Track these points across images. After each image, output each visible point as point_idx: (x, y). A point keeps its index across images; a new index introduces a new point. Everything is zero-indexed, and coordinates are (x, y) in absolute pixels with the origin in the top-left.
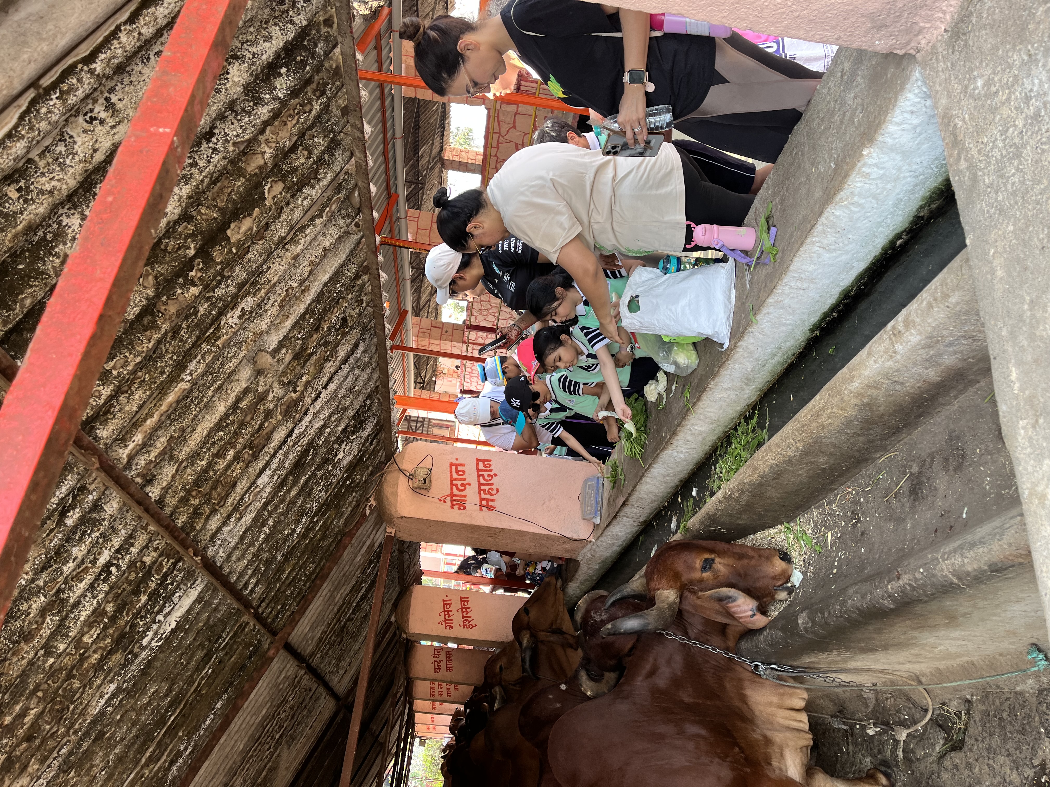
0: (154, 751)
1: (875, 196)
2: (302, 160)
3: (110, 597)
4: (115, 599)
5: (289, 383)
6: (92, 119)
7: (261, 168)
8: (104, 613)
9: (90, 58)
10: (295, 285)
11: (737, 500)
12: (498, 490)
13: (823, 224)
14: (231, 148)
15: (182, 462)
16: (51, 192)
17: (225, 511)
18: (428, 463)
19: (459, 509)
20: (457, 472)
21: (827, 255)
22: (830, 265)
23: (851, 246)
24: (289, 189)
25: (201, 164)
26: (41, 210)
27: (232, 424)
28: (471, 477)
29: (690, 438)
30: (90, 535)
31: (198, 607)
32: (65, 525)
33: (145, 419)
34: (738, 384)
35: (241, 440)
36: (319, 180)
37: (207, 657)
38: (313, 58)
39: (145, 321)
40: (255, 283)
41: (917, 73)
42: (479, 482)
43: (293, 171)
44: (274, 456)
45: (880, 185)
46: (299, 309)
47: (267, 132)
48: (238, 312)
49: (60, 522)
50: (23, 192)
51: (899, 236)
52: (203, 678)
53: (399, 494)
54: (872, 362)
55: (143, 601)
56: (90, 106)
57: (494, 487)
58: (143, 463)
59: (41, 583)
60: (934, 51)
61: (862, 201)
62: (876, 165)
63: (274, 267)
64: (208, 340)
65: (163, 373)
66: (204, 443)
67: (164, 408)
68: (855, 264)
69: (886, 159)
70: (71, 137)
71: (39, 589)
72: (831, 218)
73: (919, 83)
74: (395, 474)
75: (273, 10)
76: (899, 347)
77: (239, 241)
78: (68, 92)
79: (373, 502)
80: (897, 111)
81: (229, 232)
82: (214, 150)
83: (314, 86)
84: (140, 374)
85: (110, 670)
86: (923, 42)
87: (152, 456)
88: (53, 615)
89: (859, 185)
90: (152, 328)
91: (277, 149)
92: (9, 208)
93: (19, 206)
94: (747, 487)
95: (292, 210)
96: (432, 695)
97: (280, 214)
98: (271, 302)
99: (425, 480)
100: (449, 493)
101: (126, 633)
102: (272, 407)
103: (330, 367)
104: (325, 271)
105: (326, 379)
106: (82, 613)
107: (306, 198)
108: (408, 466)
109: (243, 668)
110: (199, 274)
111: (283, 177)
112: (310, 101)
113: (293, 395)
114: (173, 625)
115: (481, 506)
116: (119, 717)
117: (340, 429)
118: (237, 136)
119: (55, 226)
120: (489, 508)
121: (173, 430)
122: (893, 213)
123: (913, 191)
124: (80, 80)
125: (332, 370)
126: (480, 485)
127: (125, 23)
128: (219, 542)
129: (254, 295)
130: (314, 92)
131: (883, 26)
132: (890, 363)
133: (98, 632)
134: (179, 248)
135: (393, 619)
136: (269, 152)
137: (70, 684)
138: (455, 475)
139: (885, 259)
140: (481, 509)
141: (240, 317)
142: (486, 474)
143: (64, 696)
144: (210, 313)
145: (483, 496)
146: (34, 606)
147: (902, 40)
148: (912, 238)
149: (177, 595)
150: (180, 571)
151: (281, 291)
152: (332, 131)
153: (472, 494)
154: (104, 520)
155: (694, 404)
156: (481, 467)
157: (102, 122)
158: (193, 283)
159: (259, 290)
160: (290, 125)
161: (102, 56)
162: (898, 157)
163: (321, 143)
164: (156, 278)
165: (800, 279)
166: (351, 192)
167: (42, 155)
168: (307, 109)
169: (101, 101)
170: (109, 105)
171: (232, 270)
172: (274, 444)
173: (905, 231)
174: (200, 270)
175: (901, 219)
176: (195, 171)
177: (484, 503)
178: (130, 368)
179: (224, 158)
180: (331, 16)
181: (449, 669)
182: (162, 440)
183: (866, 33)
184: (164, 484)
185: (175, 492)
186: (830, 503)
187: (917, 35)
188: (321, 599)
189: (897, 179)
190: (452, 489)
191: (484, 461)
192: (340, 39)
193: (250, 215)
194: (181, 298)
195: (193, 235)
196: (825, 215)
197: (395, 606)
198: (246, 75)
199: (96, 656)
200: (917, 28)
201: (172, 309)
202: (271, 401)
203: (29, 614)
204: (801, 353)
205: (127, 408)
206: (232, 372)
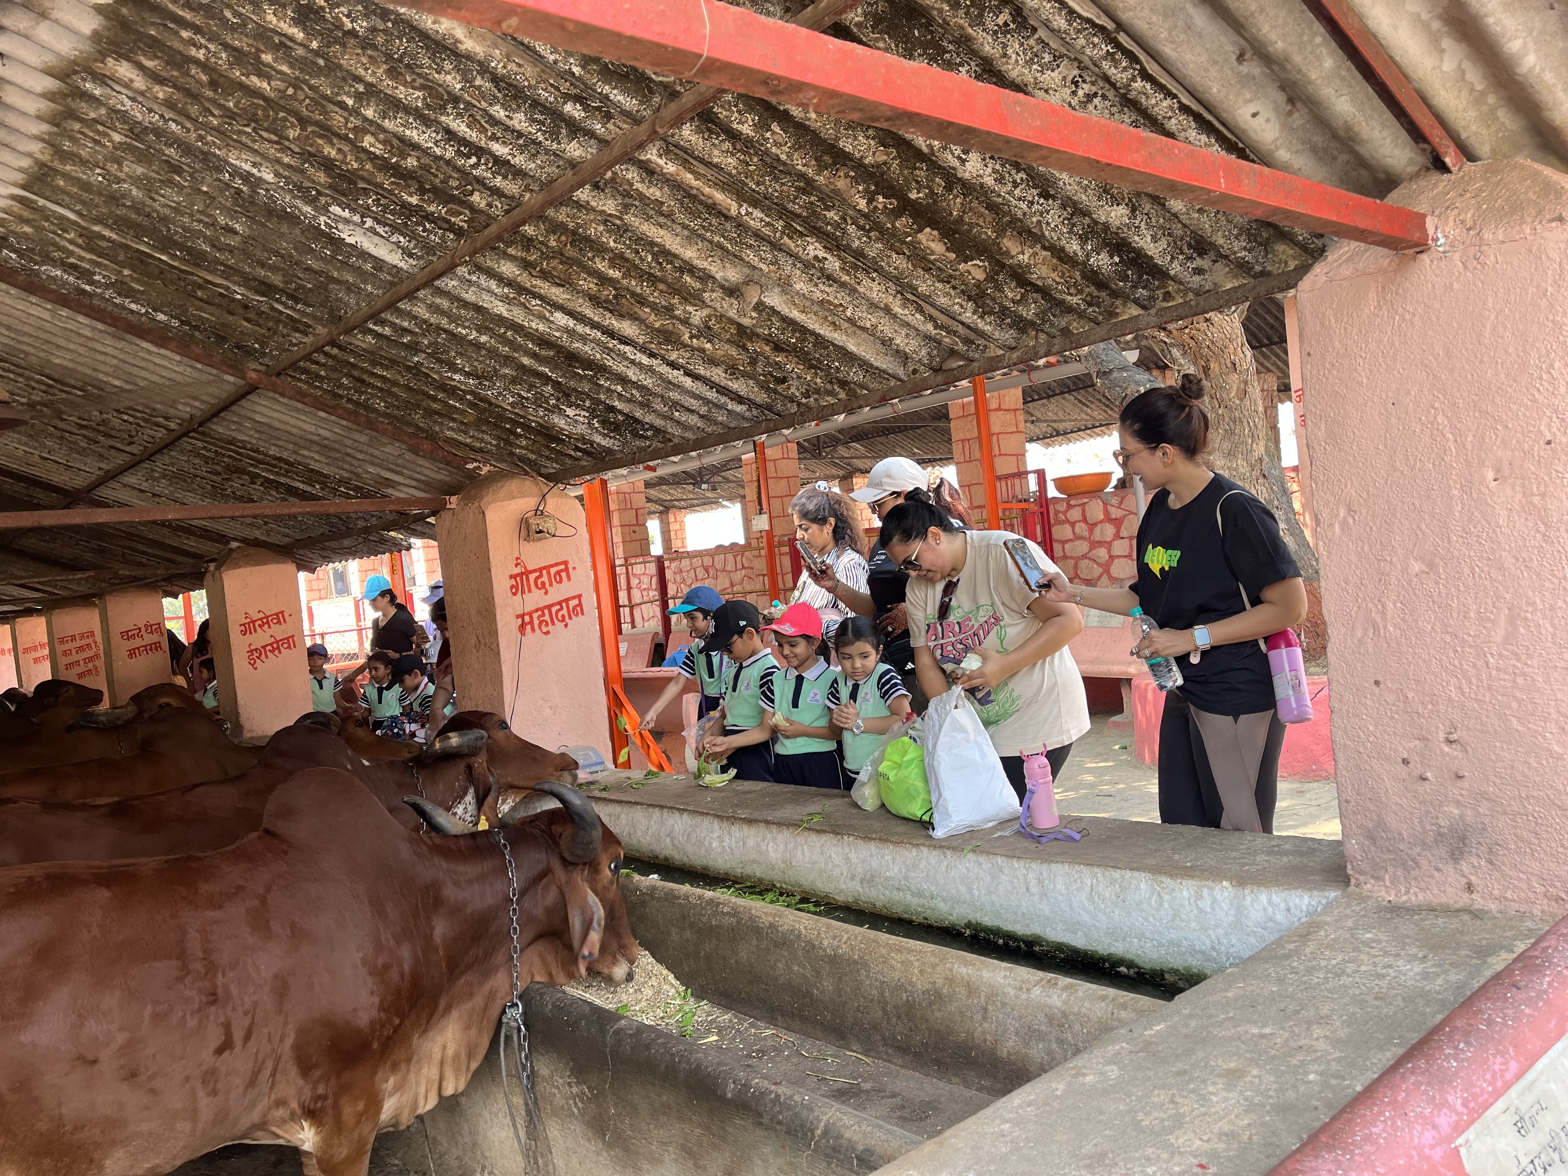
0: (109, 240)
1: (1176, 916)
2: (1010, 295)
3: (426, 160)
4: (422, 167)
5: (709, 328)
6: (1076, 84)
7: (1008, 253)
8: (403, 156)
9: (1146, 76)
10: (849, 313)
11: (715, 914)
12: (547, 633)
13: (1123, 877)
14: (1034, 220)
15: (621, 219)
16: (1005, 55)
17: (524, 279)
18: (562, 530)
19: (512, 587)
20: (558, 573)
21: (1083, 897)
22: (1071, 906)
23: (1104, 918)
24: (978, 287)
25: (1017, 192)
26: (987, 48)
27: (662, 269)
28: (557, 593)
29: (750, 843)
30: (540, 130)
31: (368, 267)
32: (565, 103)
33: (692, 172)
34: (859, 870)
35: (633, 283)
36: (982, 317)
37: (266, 288)
38: (1132, 287)
39: (826, 158)
40: (856, 267)
41: (1333, 894)
42: (553, 605)
43: (999, 288)
44: (595, 326)
45: (1192, 916)
46: (812, 323)
47: (1044, 253)
48: (821, 254)
49: (567, 97)
50: (1004, 29)
51: (1130, 965)
52: (227, 288)
53: (513, 502)
54: (1003, 974)
55: (410, 199)
56: (1088, 79)
57: (550, 628)
58: (630, 176)
59: (478, 82)
60: (1364, 899)
61: (1166, 905)
62: (1214, 900)
63: (875, 287)
64: (788, 226)
65: (758, 184)
66: (641, 240)
67: (707, 190)
68: (1080, 934)
69: (1225, 907)
70: (1058, 66)
71: (471, 81)
72: (1134, 882)
73: (1324, 901)
74: (535, 490)
75: (1182, 239)
76: (1037, 991)
77: (920, 243)
78: (1114, 60)
79: (485, 470)
80: (1285, 894)
81: (928, 230)
82: (1032, 203)
83: (1096, 293)
84: (755, 159)
85: (302, 172)
86: (1369, 886)
87: (638, 186)
88: (425, 99)
89: (1185, 893)
90: (819, 166)
91: (1028, 266)
92: (988, 17)
93: (991, 26)
94: (746, 917)
95: (948, 294)
96: (62, 641)
97: (942, 281)
98: (827, 289)
99: (541, 532)
100: (530, 568)
101: (355, 184)
102: (677, 313)
103: (717, 374)
104: (859, 345)
105: (702, 371)
106: (415, 132)
107: (962, 306)
108: (552, 505)
109: (222, 339)
110: (880, 206)
111: (990, 278)
112: (1080, 292)
113: (687, 336)
114: (349, 240)
115: (522, 616)
116: (205, 189)
117: (616, 403)
118: (1048, 224)
119: (958, 60)
120: (522, 628)
121: (671, 204)
122: (1160, 945)
123: (1194, 952)
124: (1125, 69)
125: (715, 378)
126: (549, 607)
127: (1179, 102)
128: (474, 278)
129: (842, 269)
130: (1090, 294)
131: (1373, 839)
132: (1012, 992)
133: (378, 152)
134: (917, 182)
135: (234, 545)
136: (1024, 258)
137: (293, 125)
138: (553, 571)
139: (1097, 964)
140: (518, 617)
141: (816, 258)
142: (565, 612)
143: (275, 119)
144: (828, 224)
145: (535, 615)
146: (449, 78)
147: (1364, 866)
148: (1133, 979)
149: (401, 239)
150: (442, 238)
151: (839, 297)
152: (1044, 322)
153: (535, 599)
154: (559, 143)
155: (809, 829)
156: (572, 603)
157: (1074, 93)
158: (870, 201)
159: (848, 273)
160: (1054, 275)
161: (1148, 86)
162: (1231, 918)
163: (1029, 312)
164: (885, 163)
165: (1040, 882)
166: (961, 356)
167: (1041, 41)
168: (1072, 290)
169: (1094, 89)
170: (1090, 97)
171: (878, 239)
172: (616, 324)
173: (1139, 968)
174: (885, 207)
175: (1155, 956)
176: (1009, 186)
177: (527, 619)
178: (774, 150)
179: (1025, 214)
180: (1174, 299)
181: (132, 653)
182: (658, 194)
183: (1361, 827)
184: (593, 204)
185: (573, 218)
186: (752, 1025)
187: (1373, 877)
188: (312, 429)
189: (1205, 929)
190: (535, 571)
191: (580, 605)
192: (1153, 311)
193: (948, 249)
194: (853, 191)
195: (932, 193)
196: (1136, 874)
197: (256, 543)
198: (1118, 223)
199: (333, 153)
200: (1382, 873)
201: (841, 184)
202: (685, 311)
203: (439, 73)
204: (930, 926)
205: (716, 152)
206: (742, 260)
